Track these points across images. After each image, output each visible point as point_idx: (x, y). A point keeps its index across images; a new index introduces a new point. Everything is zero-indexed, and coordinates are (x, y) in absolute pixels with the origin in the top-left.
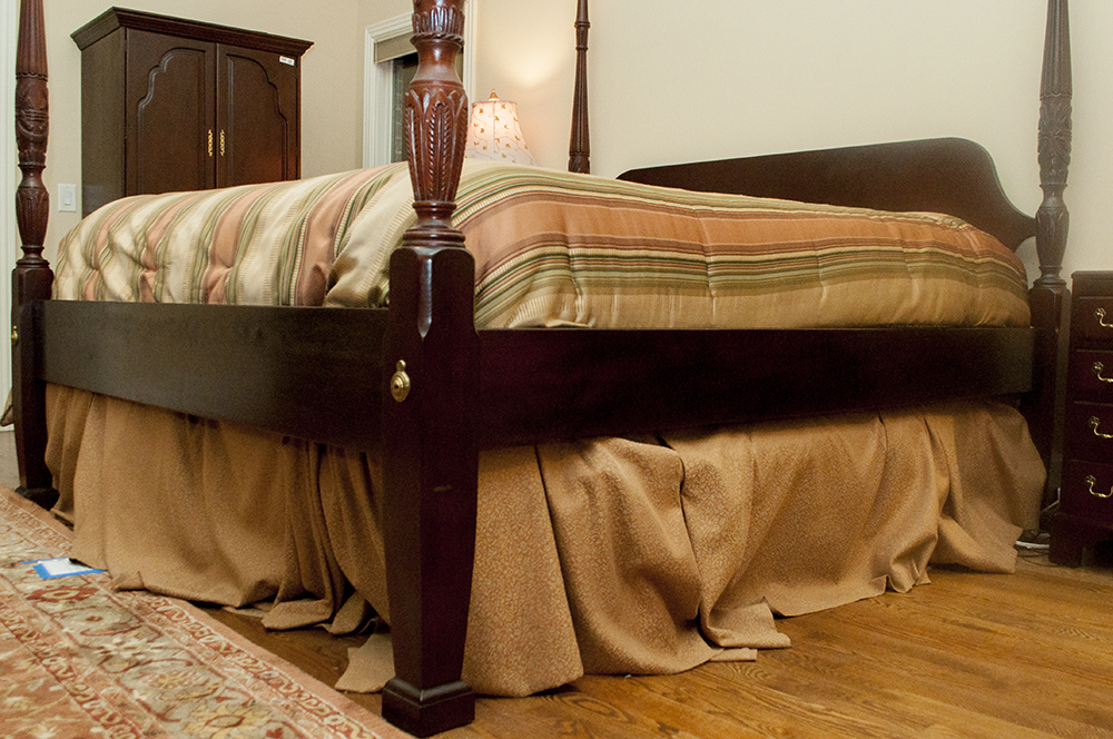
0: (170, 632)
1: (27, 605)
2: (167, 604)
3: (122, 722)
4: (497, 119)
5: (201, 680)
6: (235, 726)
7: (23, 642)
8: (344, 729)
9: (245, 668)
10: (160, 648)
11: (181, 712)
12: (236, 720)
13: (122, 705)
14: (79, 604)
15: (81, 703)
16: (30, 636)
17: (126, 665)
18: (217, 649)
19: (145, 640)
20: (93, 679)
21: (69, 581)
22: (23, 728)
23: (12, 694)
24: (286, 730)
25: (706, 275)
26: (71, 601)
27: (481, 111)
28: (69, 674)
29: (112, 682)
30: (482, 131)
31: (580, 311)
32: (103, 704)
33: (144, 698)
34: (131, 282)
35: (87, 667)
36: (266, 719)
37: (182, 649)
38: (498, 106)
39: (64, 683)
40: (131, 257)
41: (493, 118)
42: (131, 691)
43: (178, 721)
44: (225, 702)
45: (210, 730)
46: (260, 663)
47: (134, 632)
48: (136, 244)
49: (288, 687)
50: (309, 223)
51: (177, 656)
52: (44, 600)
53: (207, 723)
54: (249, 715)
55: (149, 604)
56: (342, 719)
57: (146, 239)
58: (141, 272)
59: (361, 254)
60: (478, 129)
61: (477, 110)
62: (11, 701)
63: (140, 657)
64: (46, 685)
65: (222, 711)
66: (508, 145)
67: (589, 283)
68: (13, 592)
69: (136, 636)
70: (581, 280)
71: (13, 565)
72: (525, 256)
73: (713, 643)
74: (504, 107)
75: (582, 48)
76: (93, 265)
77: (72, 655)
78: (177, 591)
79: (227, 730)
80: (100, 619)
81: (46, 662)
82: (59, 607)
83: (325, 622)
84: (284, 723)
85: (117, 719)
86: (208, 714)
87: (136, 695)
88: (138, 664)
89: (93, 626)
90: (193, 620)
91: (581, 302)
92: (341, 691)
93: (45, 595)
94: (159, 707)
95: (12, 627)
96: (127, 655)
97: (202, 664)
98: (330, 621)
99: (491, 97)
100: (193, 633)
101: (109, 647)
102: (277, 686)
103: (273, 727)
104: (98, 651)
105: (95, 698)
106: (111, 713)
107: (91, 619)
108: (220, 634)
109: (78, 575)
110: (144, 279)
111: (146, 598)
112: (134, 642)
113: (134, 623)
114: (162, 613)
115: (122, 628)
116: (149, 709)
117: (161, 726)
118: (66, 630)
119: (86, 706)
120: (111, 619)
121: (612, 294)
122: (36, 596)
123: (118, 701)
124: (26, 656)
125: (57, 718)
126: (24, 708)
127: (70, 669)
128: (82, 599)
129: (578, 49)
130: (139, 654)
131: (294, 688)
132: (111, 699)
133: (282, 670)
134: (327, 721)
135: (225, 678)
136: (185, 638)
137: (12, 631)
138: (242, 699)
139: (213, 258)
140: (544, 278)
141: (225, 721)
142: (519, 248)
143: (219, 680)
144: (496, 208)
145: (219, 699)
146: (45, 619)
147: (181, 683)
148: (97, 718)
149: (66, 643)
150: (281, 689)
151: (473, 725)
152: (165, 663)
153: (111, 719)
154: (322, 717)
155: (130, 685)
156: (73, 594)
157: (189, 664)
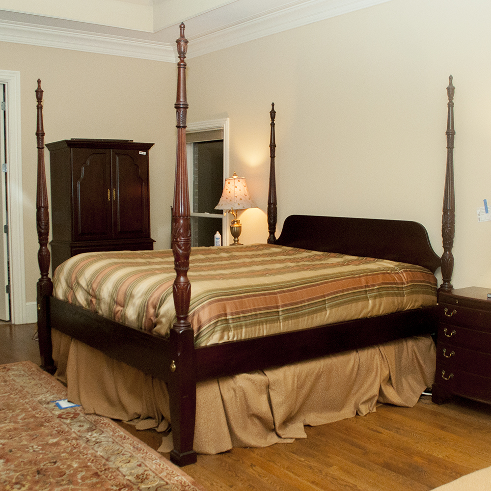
0: (106, 431)
1: (57, 421)
2: (104, 420)
3: (96, 462)
4: (236, 187)
5: (117, 448)
6: (128, 462)
7: (60, 435)
8: (159, 464)
9: (131, 444)
10: (104, 437)
11: (112, 458)
12: (128, 461)
13: (95, 456)
14: (75, 420)
15: (83, 456)
16: (62, 432)
17: (94, 443)
18: (121, 437)
19: (99, 434)
20: (85, 448)
21: (69, 410)
22: (69, 463)
23: (63, 453)
24: (142, 464)
25: (279, 315)
26: (72, 418)
27: (229, 183)
28: (77, 446)
29: (91, 449)
30: (230, 192)
31: (231, 336)
32: (90, 456)
33: (101, 454)
34: (86, 300)
35: (83, 444)
36: (136, 461)
37: (110, 438)
38: (236, 181)
39: (77, 449)
40: (86, 290)
41: (234, 187)
42: (97, 452)
43: (111, 461)
44: (124, 456)
45: (121, 464)
46: (135, 443)
47: (95, 431)
48: (88, 286)
49: (143, 451)
50: (148, 303)
51: (109, 440)
52: (63, 418)
53: (120, 462)
54: (132, 460)
55: (98, 420)
56: (158, 461)
57: (92, 286)
58: (90, 298)
59: (164, 320)
60: (228, 191)
61: (227, 182)
62: (63, 455)
63: (98, 440)
64: (71, 450)
65: (124, 458)
66: (241, 199)
67: (234, 327)
68: (51, 415)
69: (96, 433)
70: (232, 326)
71: (48, 403)
72: (212, 323)
73: (279, 436)
74: (239, 181)
75: (273, 156)
76: (70, 287)
77: (77, 439)
78: (107, 415)
79: (126, 464)
80: (83, 426)
81: (70, 442)
82: (68, 421)
83: (156, 427)
84: (142, 462)
85: (94, 461)
86: (120, 459)
87: (99, 453)
88: (97, 443)
89: (82, 429)
90: (113, 427)
91: (231, 334)
92: (159, 452)
93: (63, 416)
94: (106, 457)
95: (56, 429)
96: (94, 439)
97: (117, 443)
98: (157, 427)
99: (234, 175)
100: (113, 432)
101: (88, 436)
102: (140, 450)
103: (139, 463)
104: (84, 438)
105: (87, 454)
106: (92, 459)
107: (80, 426)
108: (122, 432)
109: (72, 407)
110: (91, 301)
111: (97, 417)
112: (95, 435)
113: (94, 428)
114: (102, 423)
115: (90, 430)
116: (103, 457)
117: (107, 463)
118: (73, 430)
119: (85, 456)
120: (86, 426)
121: (242, 328)
122: (60, 417)
123: (94, 455)
124: (63, 440)
125: (77, 460)
126: (67, 457)
127: (77, 445)
128: (75, 418)
129: (271, 157)
130: (98, 439)
131: (145, 451)
132: (92, 454)
133: (142, 445)
134: (154, 462)
135: (124, 448)
136: (111, 433)
137: (56, 431)
138: (130, 455)
139: (117, 303)
140: (218, 328)
141: (125, 461)
142: (210, 320)
143: (122, 448)
144: (203, 307)
145: (123, 455)
146: (65, 426)
147: (111, 449)
148: (89, 460)
149: (74, 435)
150: (141, 451)
151: (196, 463)
152: (106, 442)
153: (93, 460)
154: (153, 461)
155: (96, 450)
156: (72, 416)
157: (113, 443)
